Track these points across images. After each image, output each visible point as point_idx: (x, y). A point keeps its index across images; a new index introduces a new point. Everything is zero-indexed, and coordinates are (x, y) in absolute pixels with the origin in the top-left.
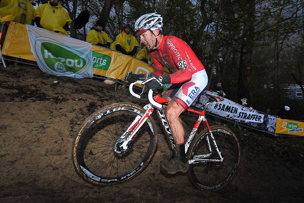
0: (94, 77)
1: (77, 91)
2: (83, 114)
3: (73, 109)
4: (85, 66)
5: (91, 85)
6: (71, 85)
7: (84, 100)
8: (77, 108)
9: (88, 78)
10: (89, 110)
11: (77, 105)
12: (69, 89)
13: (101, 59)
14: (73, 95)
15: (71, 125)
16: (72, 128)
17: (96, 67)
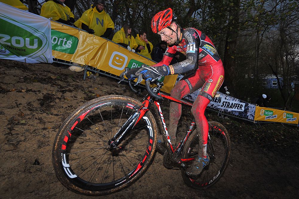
0: (55, 61)
1: (26, 79)
2: (31, 110)
3: (16, 103)
4: (42, 47)
5: (49, 72)
6: (18, 72)
7: (34, 91)
8: (24, 102)
9: (45, 63)
10: (42, 105)
11: (24, 98)
12: (14, 76)
13: (65, 40)
14: (19, 84)
15: (9, 126)
16: (11, 129)
17: (57, 50)
